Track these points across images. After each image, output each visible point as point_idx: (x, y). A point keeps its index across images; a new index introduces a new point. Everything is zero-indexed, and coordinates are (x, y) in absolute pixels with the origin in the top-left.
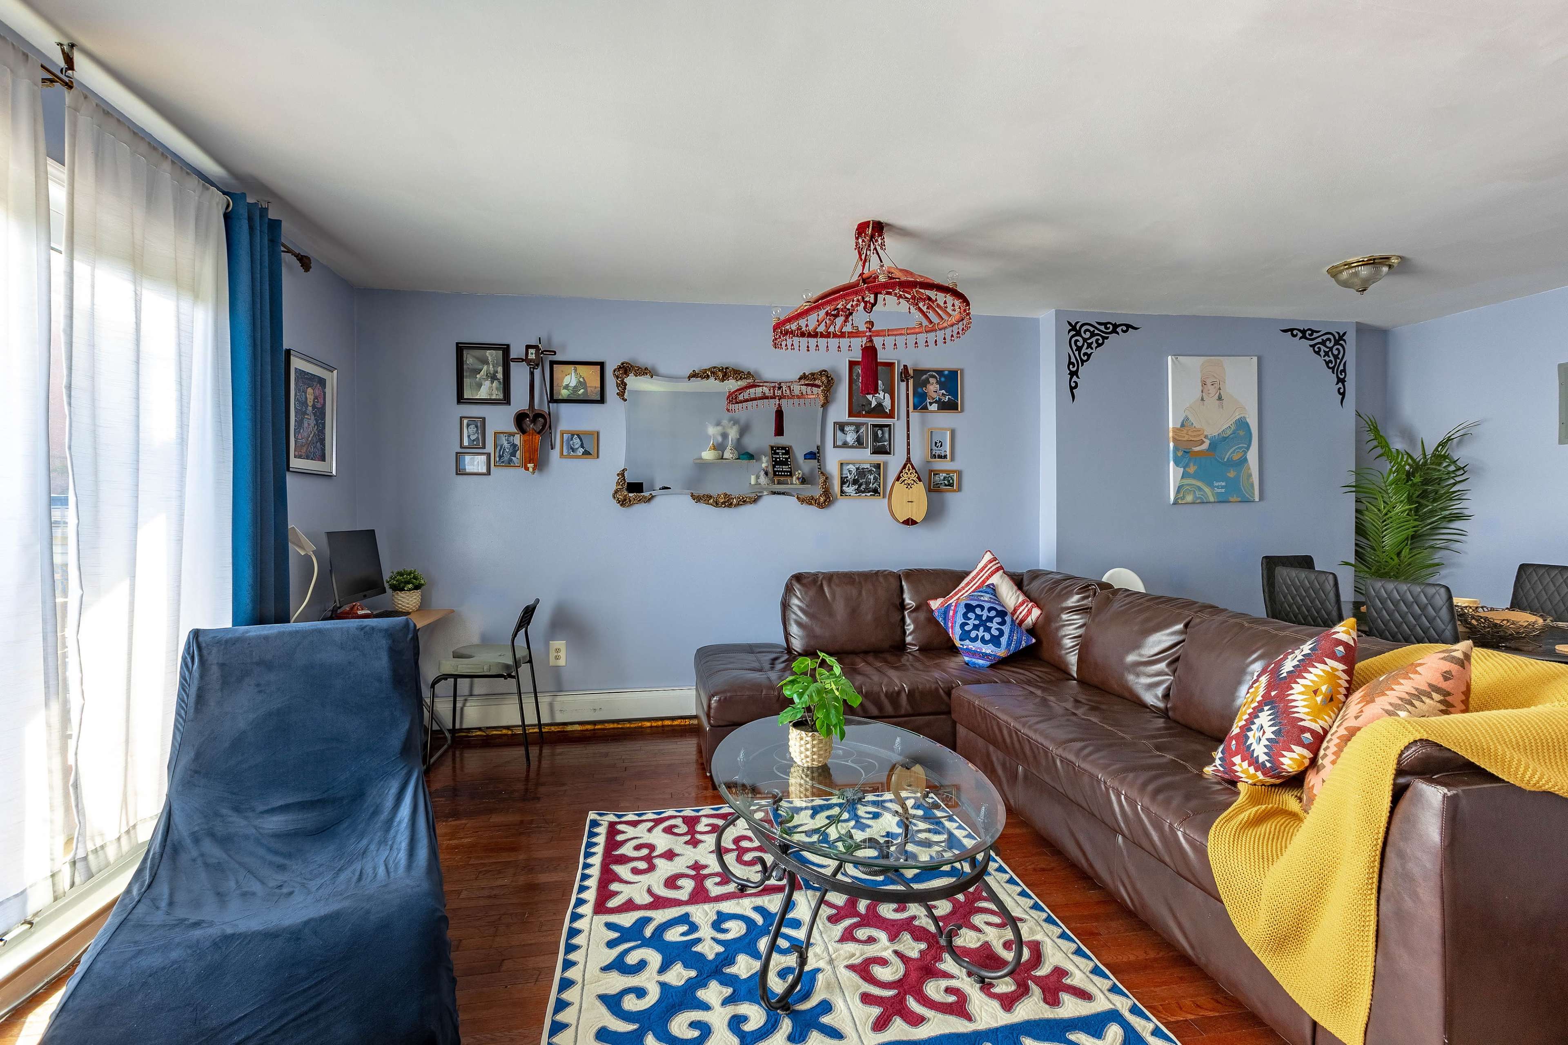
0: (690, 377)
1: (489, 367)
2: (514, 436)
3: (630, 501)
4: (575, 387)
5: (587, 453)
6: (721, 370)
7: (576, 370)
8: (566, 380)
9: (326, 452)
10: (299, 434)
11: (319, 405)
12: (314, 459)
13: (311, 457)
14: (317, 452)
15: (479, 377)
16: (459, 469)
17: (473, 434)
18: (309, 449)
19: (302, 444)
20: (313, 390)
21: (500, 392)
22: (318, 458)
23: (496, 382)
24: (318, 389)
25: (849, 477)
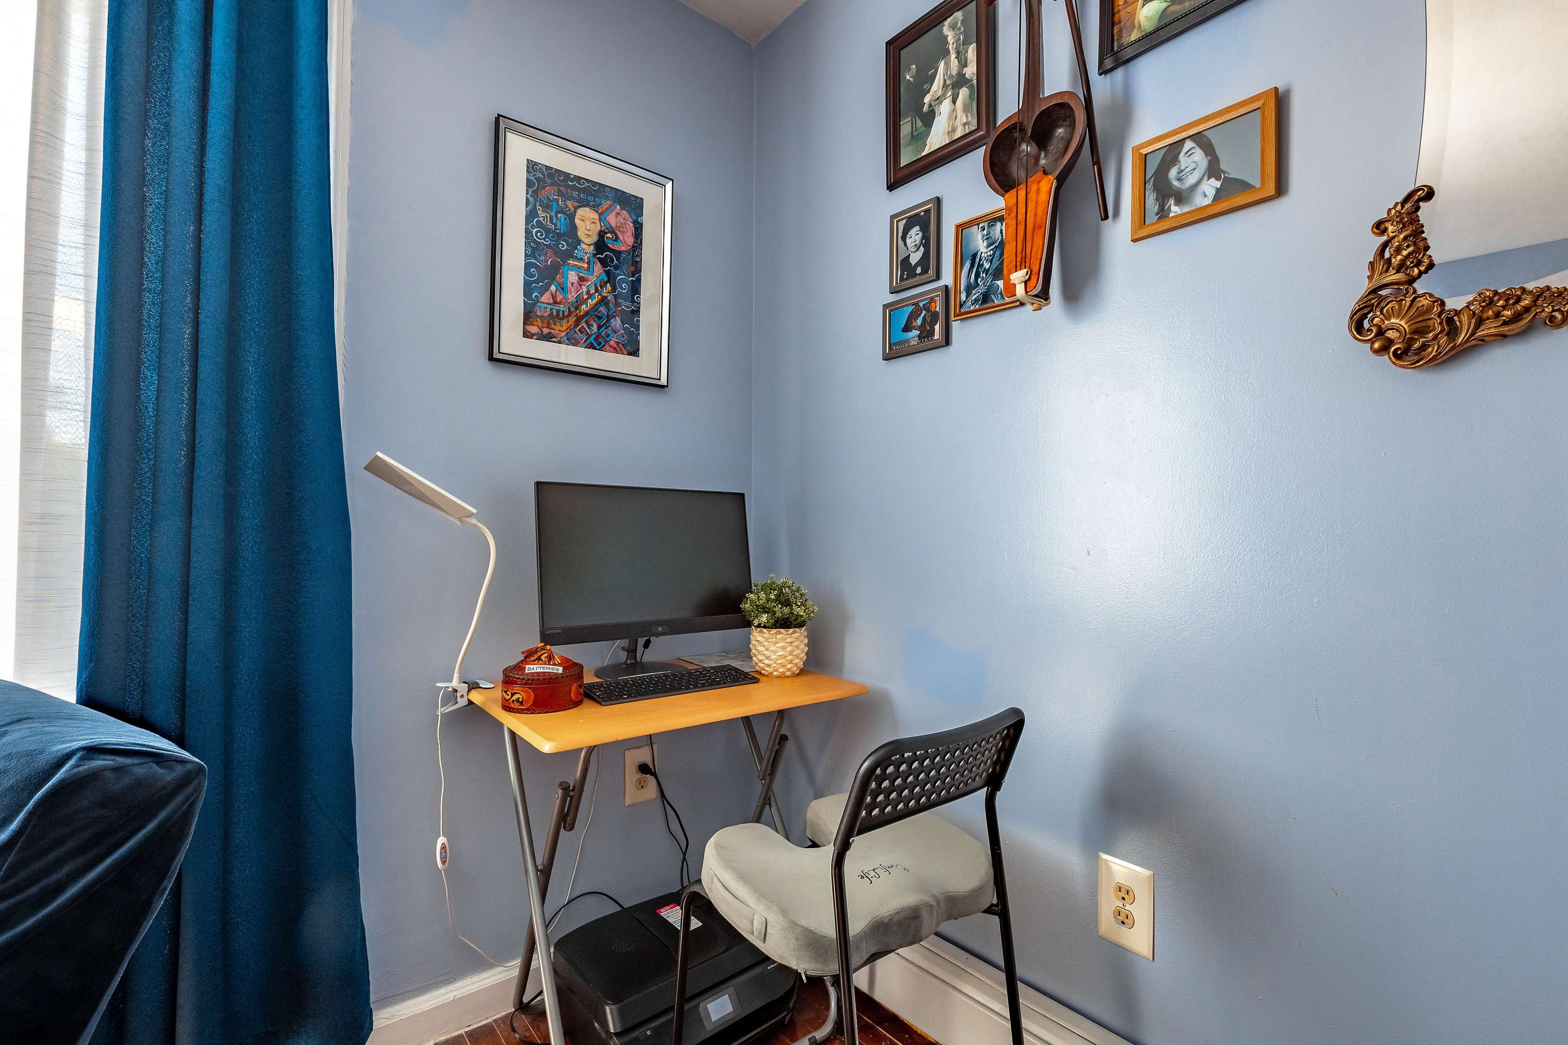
1: (947, 65)
2: (1001, 219)
3: (1453, 333)
5: (1232, 189)
9: (641, 338)
10: (544, 293)
11: (620, 247)
12: (598, 348)
13: (589, 341)
14: (612, 335)
15: (930, 101)
16: (890, 344)
17: (915, 249)
18: (580, 326)
19: (555, 314)
20: (600, 215)
21: (972, 113)
22: (615, 349)
23: (964, 92)
24: (618, 214)
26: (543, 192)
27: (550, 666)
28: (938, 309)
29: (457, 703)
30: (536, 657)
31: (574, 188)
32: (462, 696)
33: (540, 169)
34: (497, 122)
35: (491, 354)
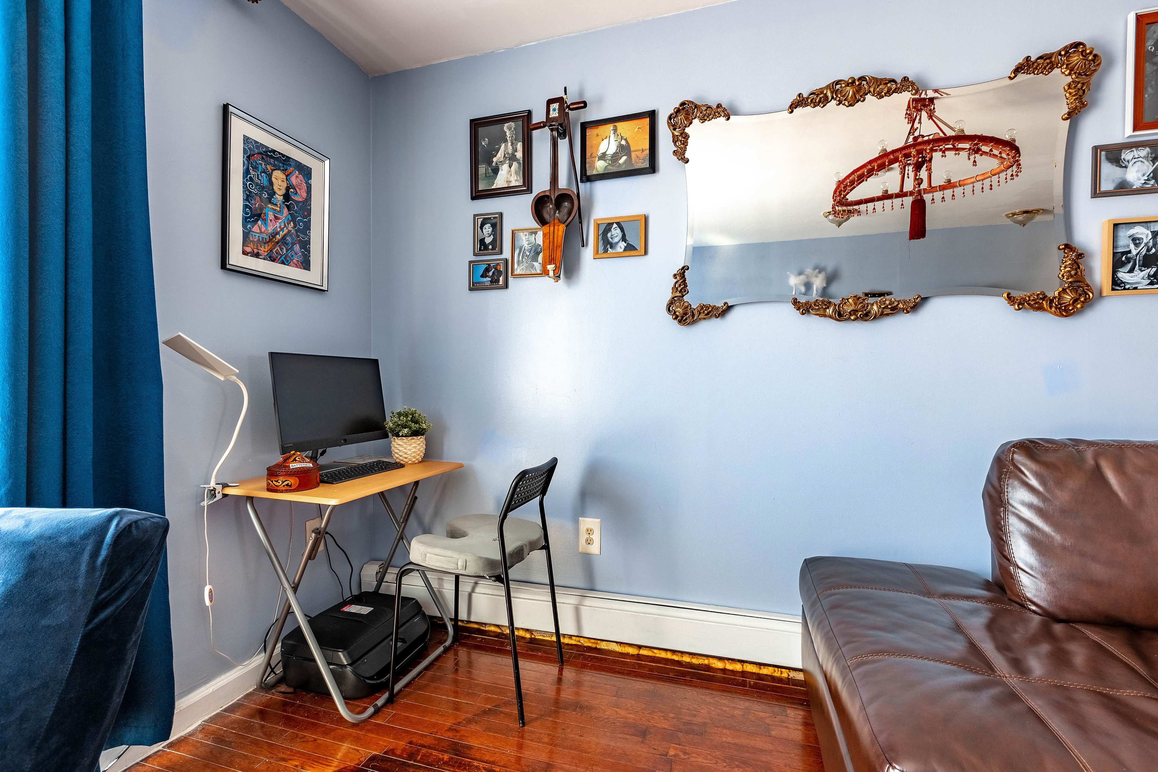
0: (792, 107)
1: (506, 147)
2: (536, 233)
3: (693, 316)
4: (615, 154)
5: (630, 248)
6: (851, 83)
7: (615, 130)
8: (602, 148)
9: (311, 259)
10: (254, 226)
11: (297, 198)
12: (287, 264)
13: (281, 260)
14: (294, 256)
15: (496, 161)
16: (473, 283)
17: (488, 236)
18: (276, 249)
19: (261, 240)
20: (287, 176)
21: (519, 176)
22: (296, 265)
23: (515, 165)
24: (297, 177)
25: (1134, 252)
26: (253, 157)
27: (305, 464)
28: (501, 270)
29: (216, 496)
30: (292, 459)
31: (271, 157)
32: (219, 493)
33: (251, 142)
34: (225, 108)
35: (224, 265)
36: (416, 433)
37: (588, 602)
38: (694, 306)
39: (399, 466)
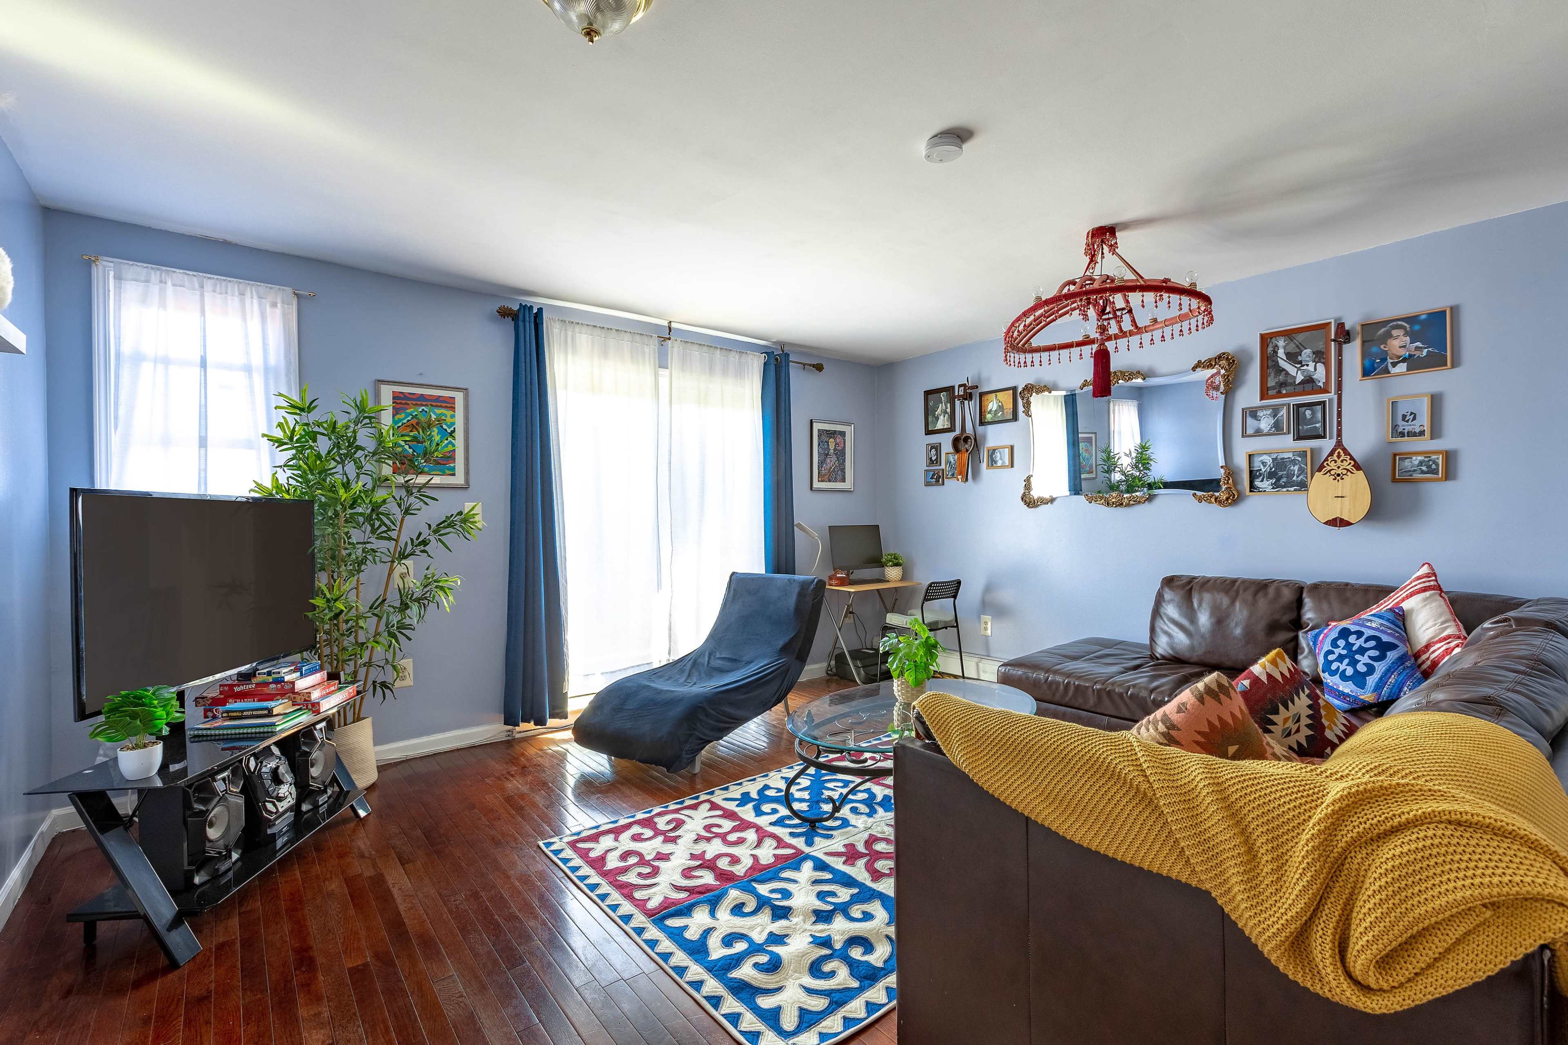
0: (1082, 387)
1: (942, 406)
2: (955, 456)
3: (1034, 503)
4: (997, 410)
5: (1004, 464)
7: (997, 396)
8: (990, 406)
9: (846, 476)
10: (823, 467)
11: (840, 448)
12: (836, 482)
13: (833, 480)
14: (839, 476)
15: (937, 413)
16: (926, 481)
17: (934, 456)
18: (831, 476)
19: (826, 473)
20: (836, 440)
21: (948, 422)
22: (840, 481)
23: (946, 415)
24: (840, 438)
25: (1263, 470)
26: (822, 437)
28: (940, 474)
30: (838, 572)
34: (811, 420)
35: (811, 489)
36: (897, 565)
37: (984, 661)
38: (1035, 498)
39: (888, 581)
